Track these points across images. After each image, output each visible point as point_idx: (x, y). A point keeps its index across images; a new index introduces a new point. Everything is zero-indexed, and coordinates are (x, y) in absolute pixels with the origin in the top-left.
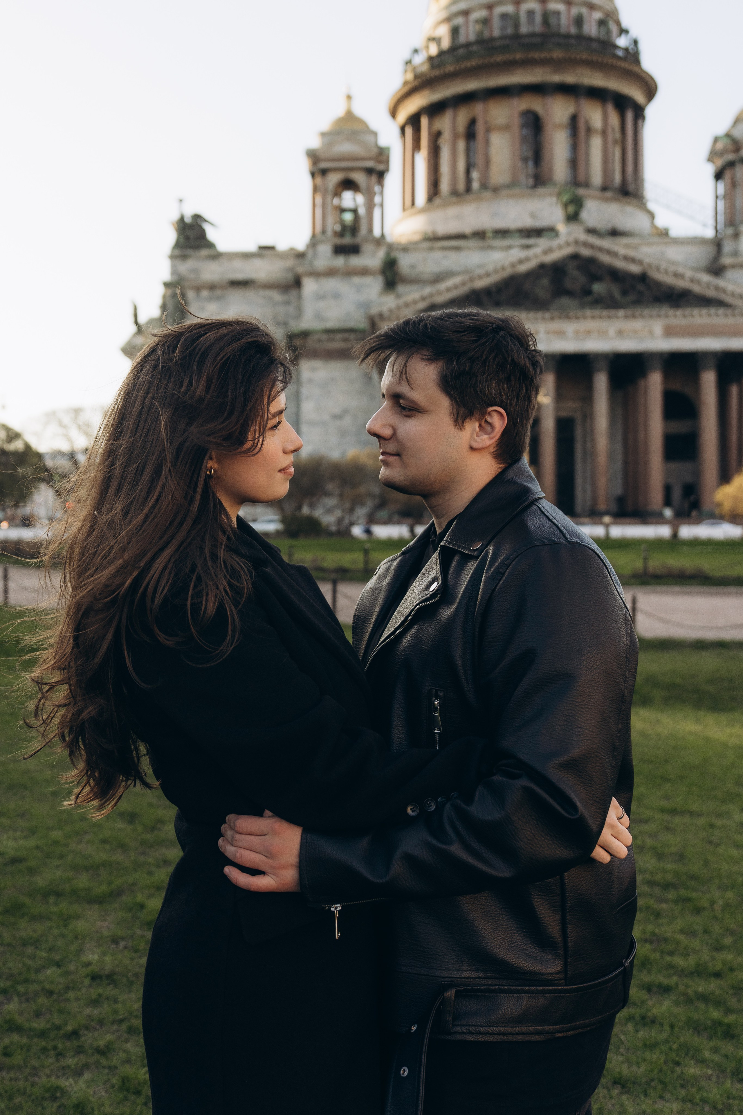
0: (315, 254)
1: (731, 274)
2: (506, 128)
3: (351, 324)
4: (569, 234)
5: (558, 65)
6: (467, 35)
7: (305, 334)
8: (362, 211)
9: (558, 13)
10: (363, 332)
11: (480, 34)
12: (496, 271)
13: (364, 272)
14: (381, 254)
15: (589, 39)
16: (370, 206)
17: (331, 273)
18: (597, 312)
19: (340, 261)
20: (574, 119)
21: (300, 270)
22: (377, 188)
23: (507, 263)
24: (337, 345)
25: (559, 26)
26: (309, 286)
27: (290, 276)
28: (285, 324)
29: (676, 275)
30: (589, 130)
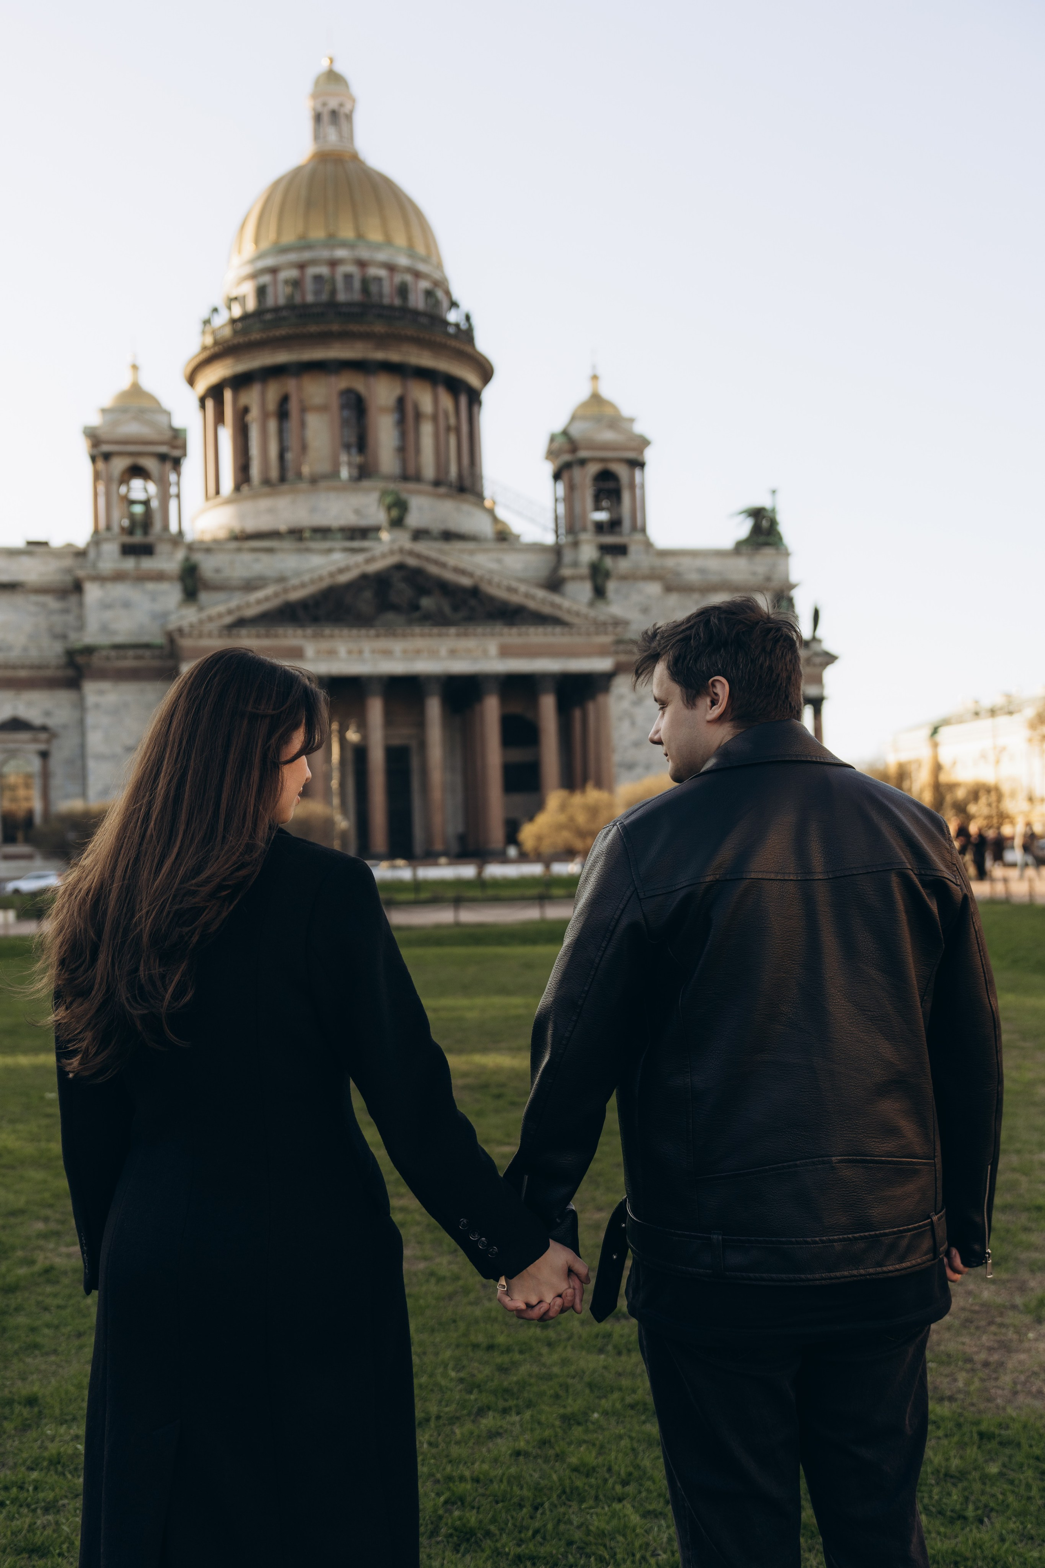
0: (99, 554)
1: (571, 588)
2: (323, 409)
3: (145, 639)
4: (393, 541)
5: (381, 341)
6: (276, 297)
7: (89, 650)
8: (155, 504)
9: (379, 280)
10: (160, 647)
11: (291, 297)
12: (312, 582)
13: (159, 577)
14: (180, 555)
15: (416, 313)
16: (165, 497)
17: (119, 577)
18: (426, 630)
19: (129, 564)
20: (401, 402)
21: (81, 573)
22: (173, 477)
23: (324, 572)
24: (129, 663)
25: (381, 295)
26: (93, 593)
27: (68, 579)
28: (64, 637)
29: (510, 589)
30: (418, 416)
